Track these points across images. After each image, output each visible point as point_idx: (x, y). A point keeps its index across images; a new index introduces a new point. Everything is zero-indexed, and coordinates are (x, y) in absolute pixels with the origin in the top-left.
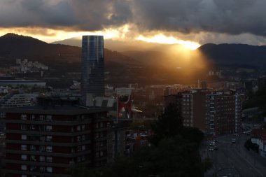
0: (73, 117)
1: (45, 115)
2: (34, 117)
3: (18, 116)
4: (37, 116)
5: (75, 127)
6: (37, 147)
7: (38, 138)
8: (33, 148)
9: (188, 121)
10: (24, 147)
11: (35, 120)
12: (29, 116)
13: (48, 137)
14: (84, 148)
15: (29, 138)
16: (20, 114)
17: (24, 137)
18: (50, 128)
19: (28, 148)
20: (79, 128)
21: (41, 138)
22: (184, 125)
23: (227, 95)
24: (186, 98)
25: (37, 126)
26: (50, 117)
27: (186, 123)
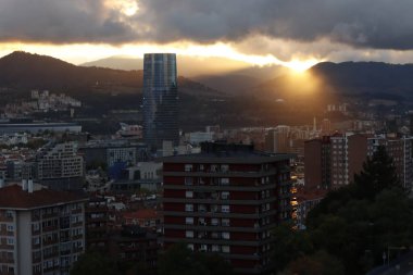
0: (257, 167)
1: (220, 165)
2: (202, 168)
3: (180, 166)
4: (208, 166)
5: (259, 179)
6: (208, 207)
7: (208, 195)
8: (201, 208)
9: (341, 177)
10: (189, 208)
11: (205, 171)
12: (196, 166)
13: (223, 193)
14: (268, 206)
15: (196, 195)
16: (183, 165)
17: (189, 195)
18: (225, 181)
19: (196, 209)
20: (263, 181)
21: (214, 195)
23: (391, 138)
24: (337, 144)
25: (207, 180)
26: (226, 167)
27: (339, 180)
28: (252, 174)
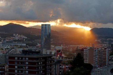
0: (37, 59)
1: (25, 58)
2: (20, 59)
3: (14, 58)
4: (22, 58)
5: (38, 63)
6: (22, 71)
7: (22, 67)
8: (20, 71)
10: (16, 71)
11: (21, 60)
12: (18, 58)
13: (26, 67)
14: (41, 72)
15: (18, 67)
16: (15, 57)
17: (16, 67)
18: (27, 63)
19: (18, 72)
20: (39, 63)
21: (24, 67)
22: (85, 62)
24: (85, 51)
25: (22, 62)
26: (27, 59)
28: (35, 61)
